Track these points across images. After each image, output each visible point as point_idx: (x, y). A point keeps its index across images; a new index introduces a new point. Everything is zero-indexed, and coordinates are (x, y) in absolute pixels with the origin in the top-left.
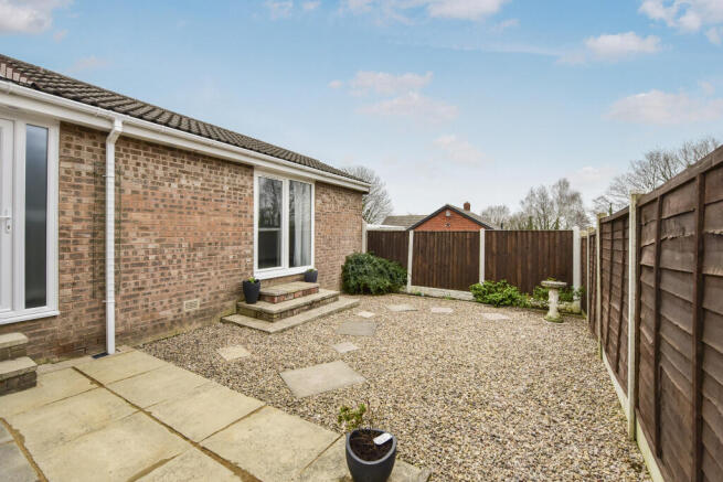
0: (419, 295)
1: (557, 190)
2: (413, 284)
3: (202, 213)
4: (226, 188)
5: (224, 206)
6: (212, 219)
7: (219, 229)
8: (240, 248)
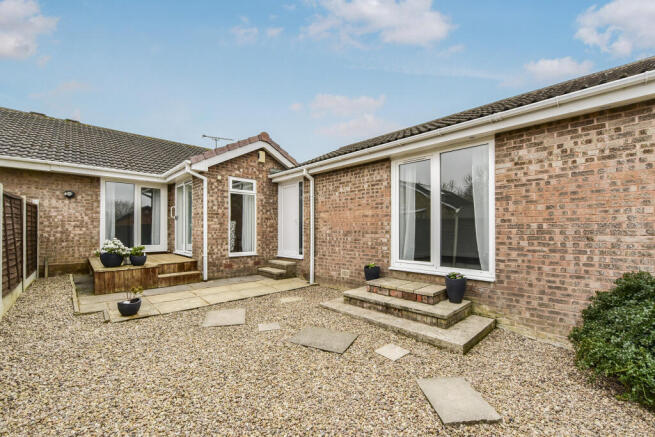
3: (350, 209)
4: (366, 186)
5: (364, 201)
6: (357, 213)
7: (361, 219)
8: (377, 236)
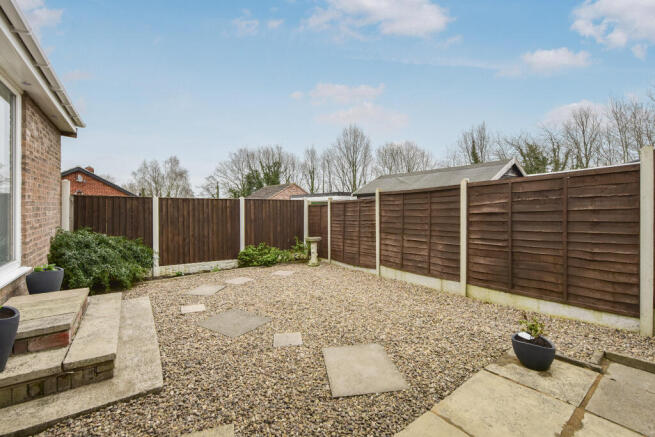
0: (179, 275)
1: (168, 166)
2: (162, 264)
